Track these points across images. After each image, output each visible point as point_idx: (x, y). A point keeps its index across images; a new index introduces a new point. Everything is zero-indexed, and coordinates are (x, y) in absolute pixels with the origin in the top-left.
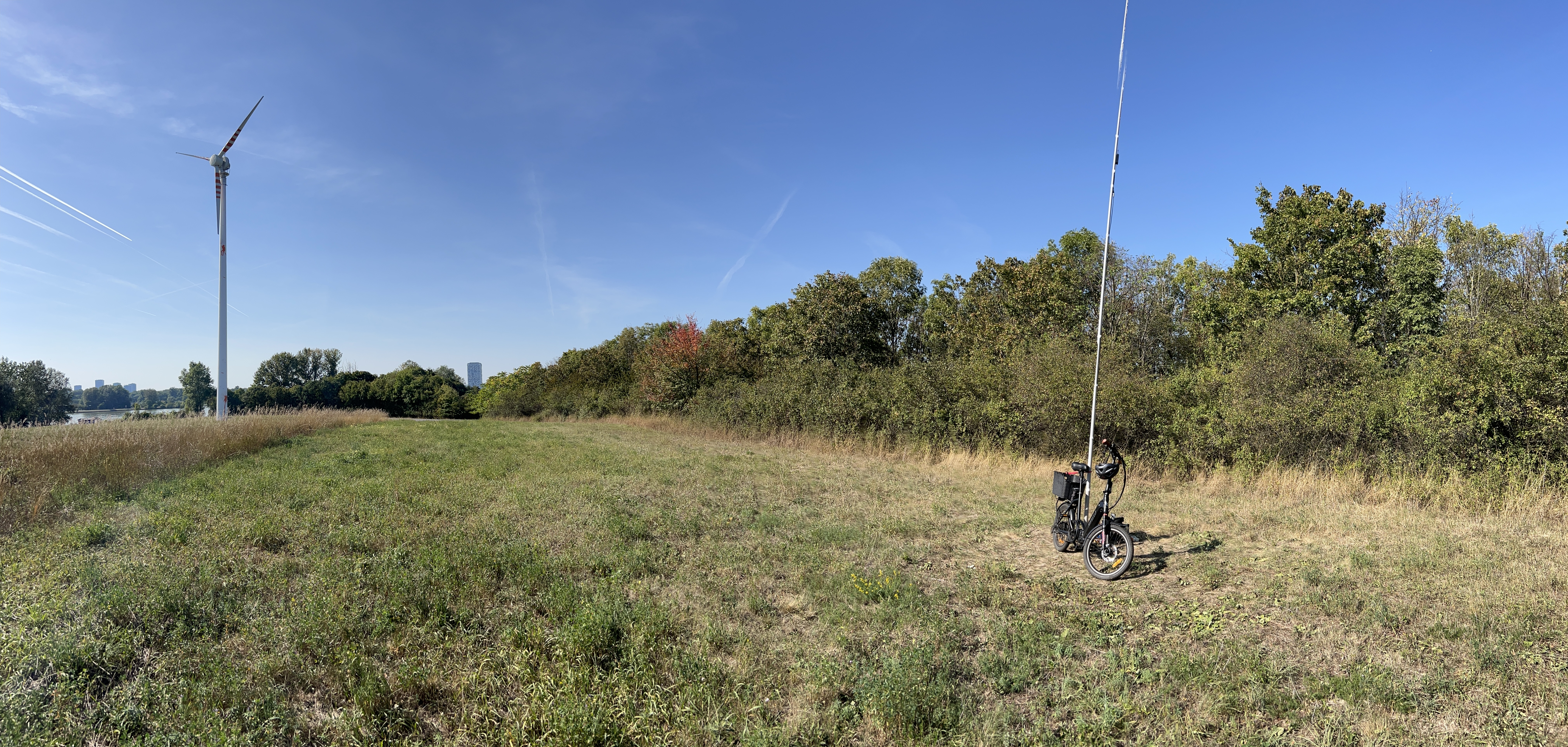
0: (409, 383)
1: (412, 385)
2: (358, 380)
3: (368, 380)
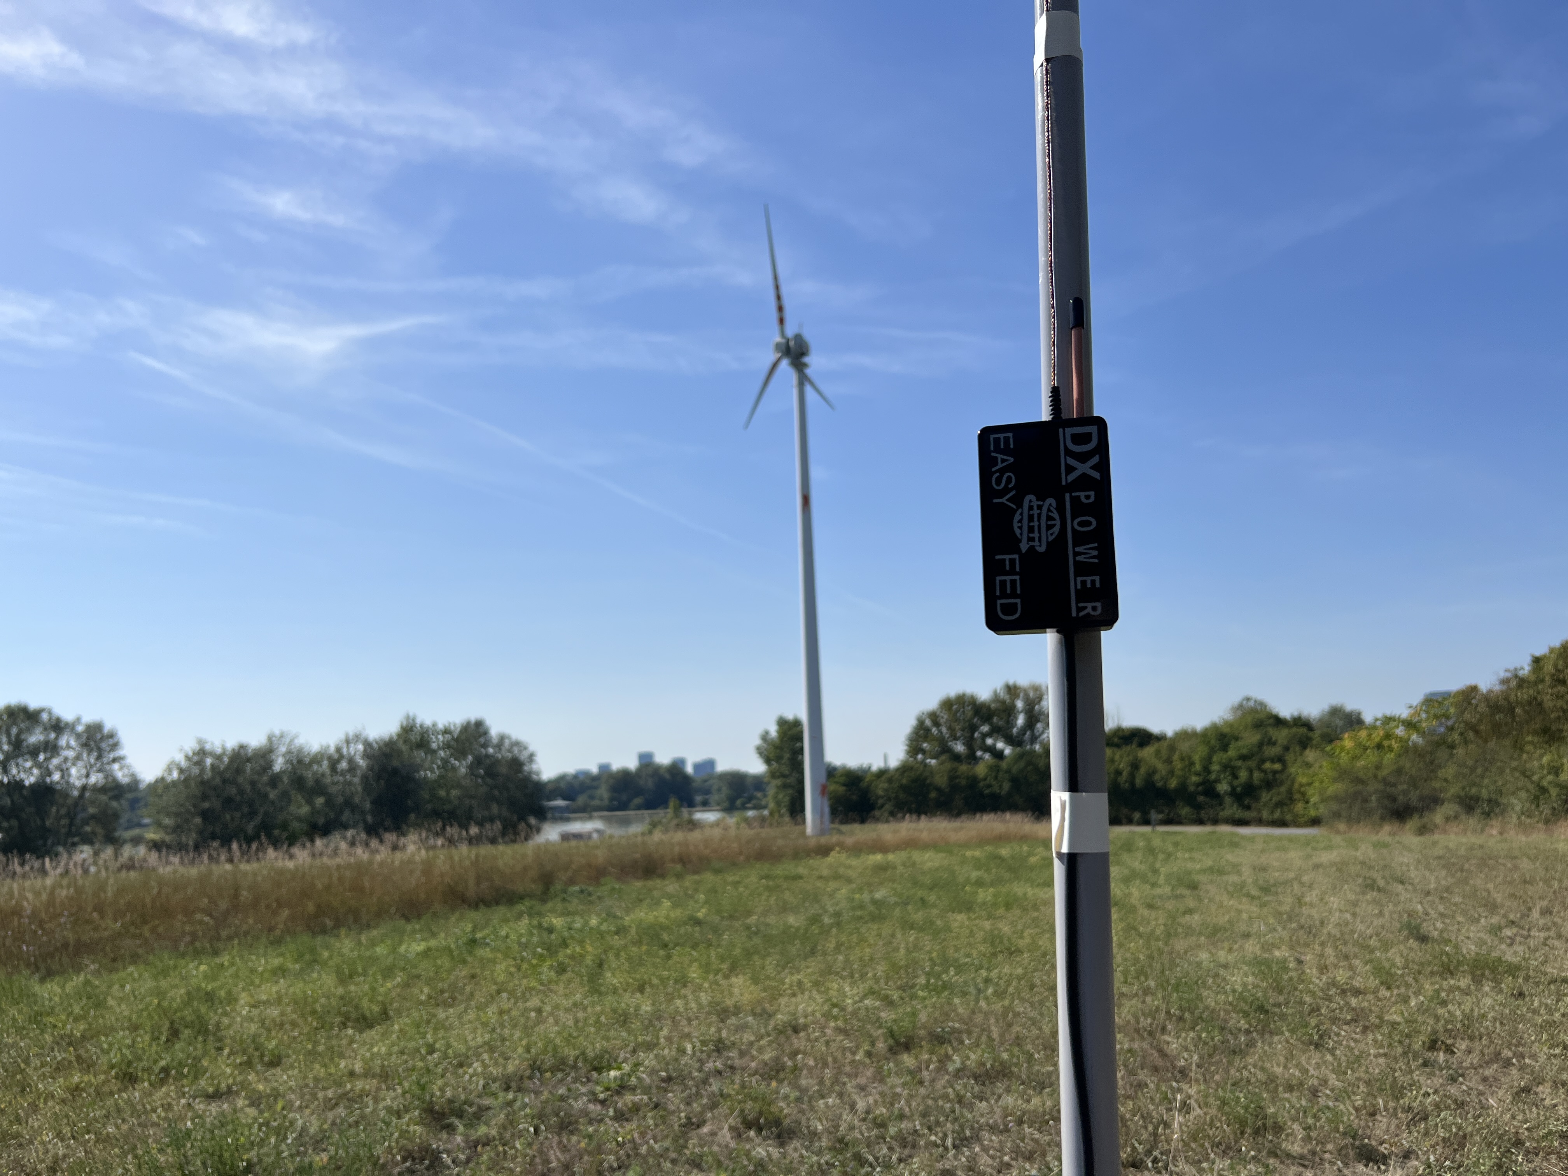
0: (1225, 748)
1: (1232, 753)
2: (1118, 746)
3: (1141, 745)
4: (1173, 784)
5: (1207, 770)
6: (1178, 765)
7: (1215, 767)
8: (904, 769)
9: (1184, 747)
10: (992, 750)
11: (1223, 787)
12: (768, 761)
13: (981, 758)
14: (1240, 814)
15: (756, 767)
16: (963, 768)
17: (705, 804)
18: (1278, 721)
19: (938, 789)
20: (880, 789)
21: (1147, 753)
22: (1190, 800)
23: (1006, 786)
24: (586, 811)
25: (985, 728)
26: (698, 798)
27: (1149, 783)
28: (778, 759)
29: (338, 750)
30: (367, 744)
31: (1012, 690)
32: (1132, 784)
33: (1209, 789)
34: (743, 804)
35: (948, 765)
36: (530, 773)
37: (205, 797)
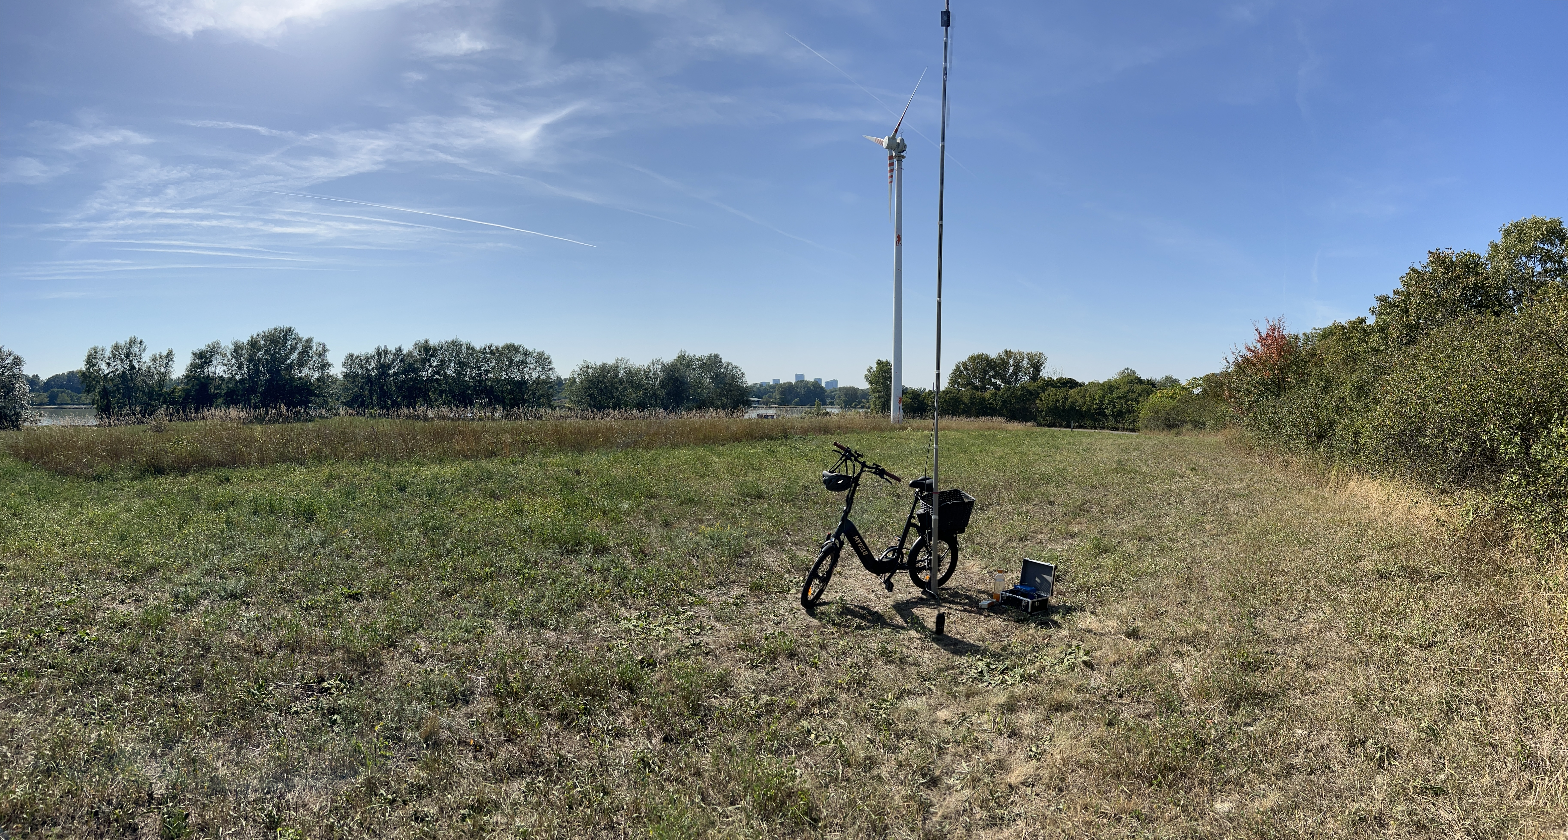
0: (1111, 392)
1: (1115, 395)
2: (1060, 387)
3: (1071, 388)
4: (1084, 408)
5: (1101, 402)
6: (1088, 399)
7: (1106, 402)
8: (948, 391)
9: (1092, 390)
10: (994, 384)
11: (1108, 412)
12: (871, 383)
13: (988, 389)
14: (1115, 424)
15: (864, 385)
16: (978, 393)
17: (832, 404)
18: (1140, 381)
19: (964, 403)
20: (933, 400)
21: (1073, 392)
22: (1092, 416)
23: (1000, 404)
24: (768, 404)
25: (992, 373)
26: (828, 401)
27: (1073, 407)
28: (876, 382)
29: (648, 367)
30: (663, 365)
31: (1008, 353)
32: (1064, 407)
33: (1101, 412)
34: (856, 405)
35: (971, 391)
36: (742, 383)
37: (590, 388)
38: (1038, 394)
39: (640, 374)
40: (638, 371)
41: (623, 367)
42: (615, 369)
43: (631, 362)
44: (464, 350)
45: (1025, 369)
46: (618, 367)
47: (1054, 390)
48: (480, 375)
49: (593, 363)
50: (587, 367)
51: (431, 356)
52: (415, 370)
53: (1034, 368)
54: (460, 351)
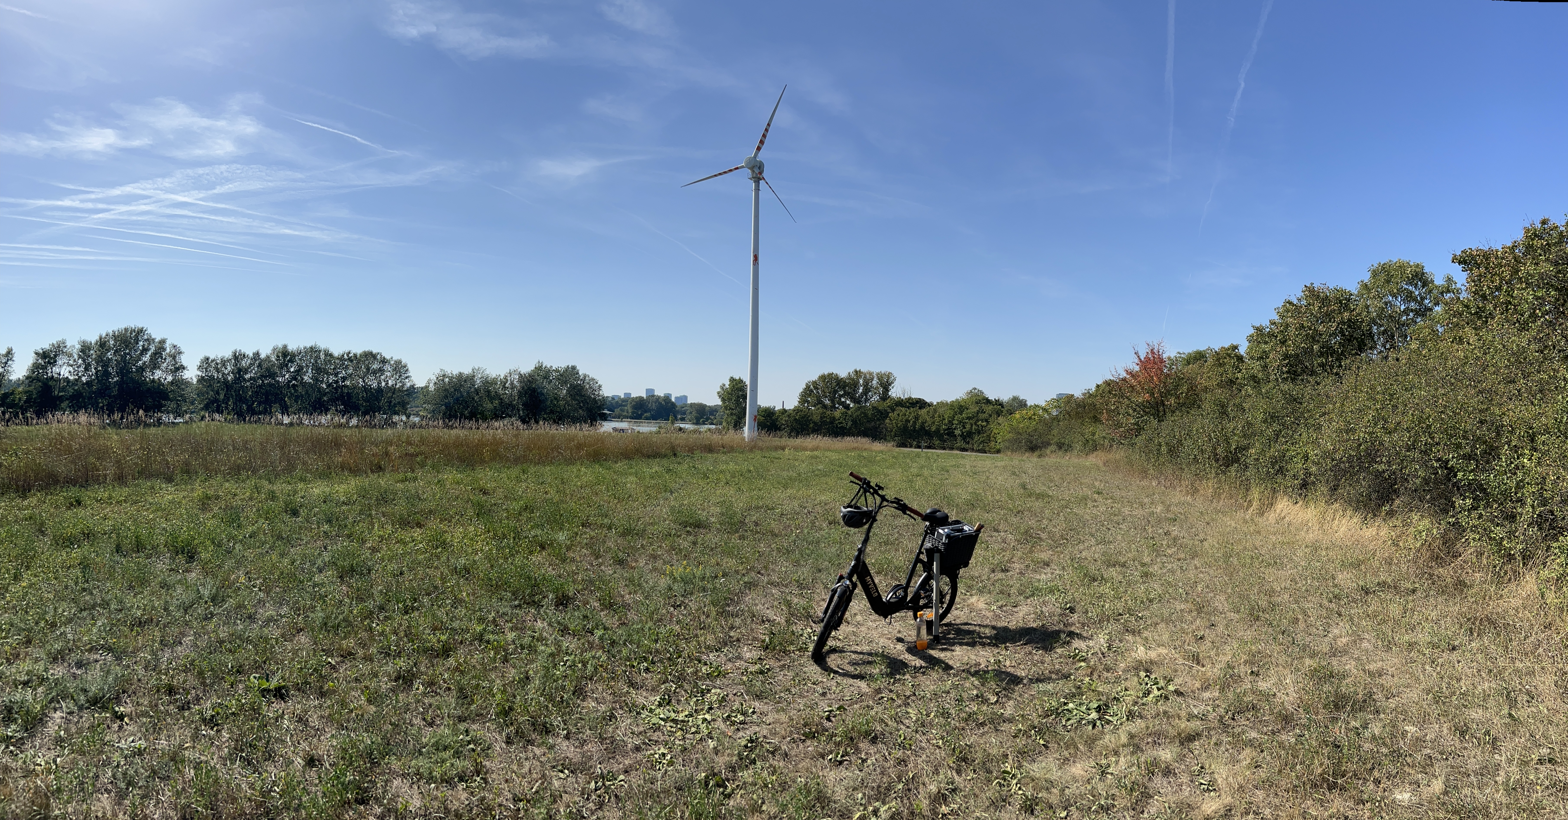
0: (961, 413)
1: (964, 415)
2: (908, 407)
3: (920, 408)
4: (933, 428)
5: (951, 423)
6: (937, 419)
7: (955, 422)
8: (797, 410)
9: (941, 410)
10: (844, 405)
11: (958, 432)
12: (723, 400)
13: (838, 408)
14: (964, 445)
15: (716, 403)
16: (829, 412)
17: (683, 420)
18: (988, 401)
19: (814, 423)
20: (784, 419)
21: (923, 412)
22: (941, 437)
23: (850, 423)
24: (620, 417)
25: (842, 393)
26: (678, 416)
27: (922, 427)
28: (730, 399)
29: (506, 378)
30: (520, 376)
31: (858, 373)
32: (914, 428)
33: (950, 433)
34: (704, 421)
35: (821, 410)
36: (598, 395)
37: (446, 397)
38: (888, 413)
39: (496, 384)
40: (494, 382)
41: (480, 376)
42: (471, 378)
43: (487, 372)
44: (322, 356)
45: (875, 389)
46: (474, 376)
47: (903, 409)
48: (337, 382)
49: (449, 372)
50: (444, 376)
51: (289, 361)
52: (273, 375)
53: (884, 388)
54: (318, 357)
